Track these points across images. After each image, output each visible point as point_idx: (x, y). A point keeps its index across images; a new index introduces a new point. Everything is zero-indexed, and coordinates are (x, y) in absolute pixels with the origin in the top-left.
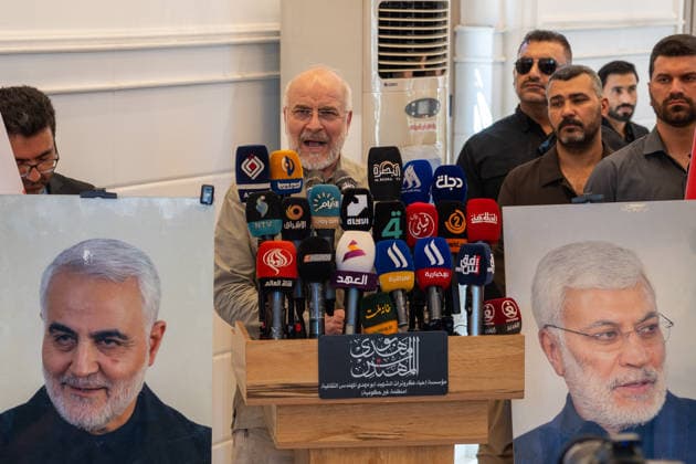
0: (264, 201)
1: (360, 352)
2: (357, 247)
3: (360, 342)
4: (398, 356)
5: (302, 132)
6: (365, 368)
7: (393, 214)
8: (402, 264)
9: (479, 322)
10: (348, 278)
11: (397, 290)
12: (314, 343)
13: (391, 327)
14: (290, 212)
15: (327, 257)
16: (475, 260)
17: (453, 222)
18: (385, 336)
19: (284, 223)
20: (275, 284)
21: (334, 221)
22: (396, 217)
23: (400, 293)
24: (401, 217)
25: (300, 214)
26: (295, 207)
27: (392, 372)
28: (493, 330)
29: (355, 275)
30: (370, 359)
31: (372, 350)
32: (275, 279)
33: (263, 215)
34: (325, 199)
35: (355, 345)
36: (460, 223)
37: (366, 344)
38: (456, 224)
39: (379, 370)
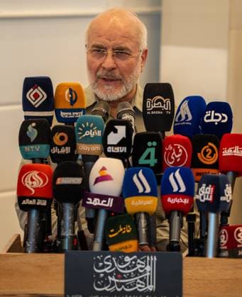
0: (34, 127)
1: (103, 267)
2: (106, 172)
3: (103, 259)
4: (137, 273)
5: (98, 70)
6: (107, 283)
7: (149, 144)
8: (145, 189)
9: (214, 246)
10: (96, 200)
11: (140, 213)
12: (61, 257)
13: (131, 246)
14: (56, 138)
15: (78, 181)
16: (210, 189)
17: (205, 153)
18: (125, 254)
19: (51, 148)
20: (31, 202)
21: (96, 148)
22: (152, 146)
23: (143, 216)
24: (156, 147)
25: (66, 141)
26: (62, 134)
27: (131, 287)
28: (226, 254)
29: (102, 197)
30: (111, 274)
31: (113, 266)
32: (31, 198)
33: (32, 140)
34: (89, 129)
35: (98, 261)
36: (212, 155)
37: (108, 260)
38: (208, 156)
39: (119, 285)
